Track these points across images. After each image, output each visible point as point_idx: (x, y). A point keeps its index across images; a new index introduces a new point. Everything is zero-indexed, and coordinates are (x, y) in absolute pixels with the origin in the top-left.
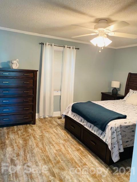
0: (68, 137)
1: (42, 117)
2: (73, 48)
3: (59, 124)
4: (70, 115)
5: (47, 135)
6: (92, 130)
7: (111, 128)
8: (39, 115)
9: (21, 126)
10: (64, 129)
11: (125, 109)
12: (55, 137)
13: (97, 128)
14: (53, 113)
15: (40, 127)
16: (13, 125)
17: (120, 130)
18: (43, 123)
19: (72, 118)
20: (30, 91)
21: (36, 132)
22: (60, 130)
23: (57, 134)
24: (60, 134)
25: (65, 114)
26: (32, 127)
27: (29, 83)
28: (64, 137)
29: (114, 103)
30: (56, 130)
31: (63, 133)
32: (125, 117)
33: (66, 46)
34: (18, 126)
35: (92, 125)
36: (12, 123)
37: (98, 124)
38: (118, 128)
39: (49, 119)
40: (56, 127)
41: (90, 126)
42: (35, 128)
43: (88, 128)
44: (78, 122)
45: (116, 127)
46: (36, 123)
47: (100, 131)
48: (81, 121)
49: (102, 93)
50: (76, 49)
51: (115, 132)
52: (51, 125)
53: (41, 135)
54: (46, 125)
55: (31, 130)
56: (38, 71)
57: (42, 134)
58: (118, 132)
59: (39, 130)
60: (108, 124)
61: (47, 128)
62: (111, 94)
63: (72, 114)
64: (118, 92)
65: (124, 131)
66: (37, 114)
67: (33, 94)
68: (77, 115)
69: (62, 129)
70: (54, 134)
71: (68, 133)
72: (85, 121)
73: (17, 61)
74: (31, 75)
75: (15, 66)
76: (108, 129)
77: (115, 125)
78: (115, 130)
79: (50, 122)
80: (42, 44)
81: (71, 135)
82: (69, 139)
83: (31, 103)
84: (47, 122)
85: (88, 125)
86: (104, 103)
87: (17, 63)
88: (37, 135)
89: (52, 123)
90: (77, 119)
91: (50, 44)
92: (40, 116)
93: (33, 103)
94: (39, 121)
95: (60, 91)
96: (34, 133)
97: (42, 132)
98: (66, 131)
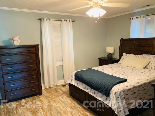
0: (74, 104)
1: (48, 87)
2: (69, 21)
3: (64, 92)
4: (74, 83)
5: (54, 104)
6: (97, 96)
7: (115, 93)
8: (44, 86)
9: (29, 98)
10: (69, 96)
11: (123, 72)
12: (62, 105)
13: (101, 94)
14: (57, 82)
15: (47, 97)
16: (21, 99)
17: (123, 94)
18: (49, 93)
19: (76, 86)
20: (34, 65)
21: (44, 103)
22: (66, 98)
23: (63, 102)
24: (67, 102)
25: (68, 82)
26: (39, 98)
27: (32, 57)
28: (71, 104)
29: (111, 67)
30: (62, 98)
31: (69, 101)
32: (125, 81)
33: (63, 20)
34: (26, 99)
35: (96, 92)
36: (19, 97)
37: (102, 90)
38: (121, 92)
39: (55, 88)
40: (62, 95)
41: (94, 92)
42: (42, 98)
43: (93, 95)
44: (82, 89)
45: (120, 91)
46: (43, 93)
47: (105, 97)
48: (85, 88)
49: (99, 58)
50: (72, 21)
51: (119, 96)
52: (57, 93)
53: (49, 106)
54: (53, 94)
55: (39, 101)
56: (39, 45)
57: (49, 104)
58: (122, 96)
59: (46, 100)
60: (112, 90)
61: (53, 97)
62: (107, 59)
63: (75, 82)
64: (113, 56)
65: (126, 94)
66: (42, 85)
67: (37, 67)
68: (81, 82)
69: (68, 97)
70: (61, 103)
71: (74, 100)
72: (89, 88)
73: (18, 37)
74: (33, 49)
75: (17, 43)
76: (113, 94)
77: (118, 90)
78: (119, 95)
79: (56, 90)
80: (41, 20)
81: (77, 102)
82: (75, 106)
83: (36, 76)
84: (52, 92)
85: (92, 92)
86: (103, 69)
87: (18, 40)
88: (45, 106)
89: (58, 92)
90: (81, 86)
91: (48, 19)
92: (46, 86)
93: (38, 75)
94: (45, 92)
95: (62, 61)
96: (42, 104)
97: (49, 102)
98: (72, 98)
